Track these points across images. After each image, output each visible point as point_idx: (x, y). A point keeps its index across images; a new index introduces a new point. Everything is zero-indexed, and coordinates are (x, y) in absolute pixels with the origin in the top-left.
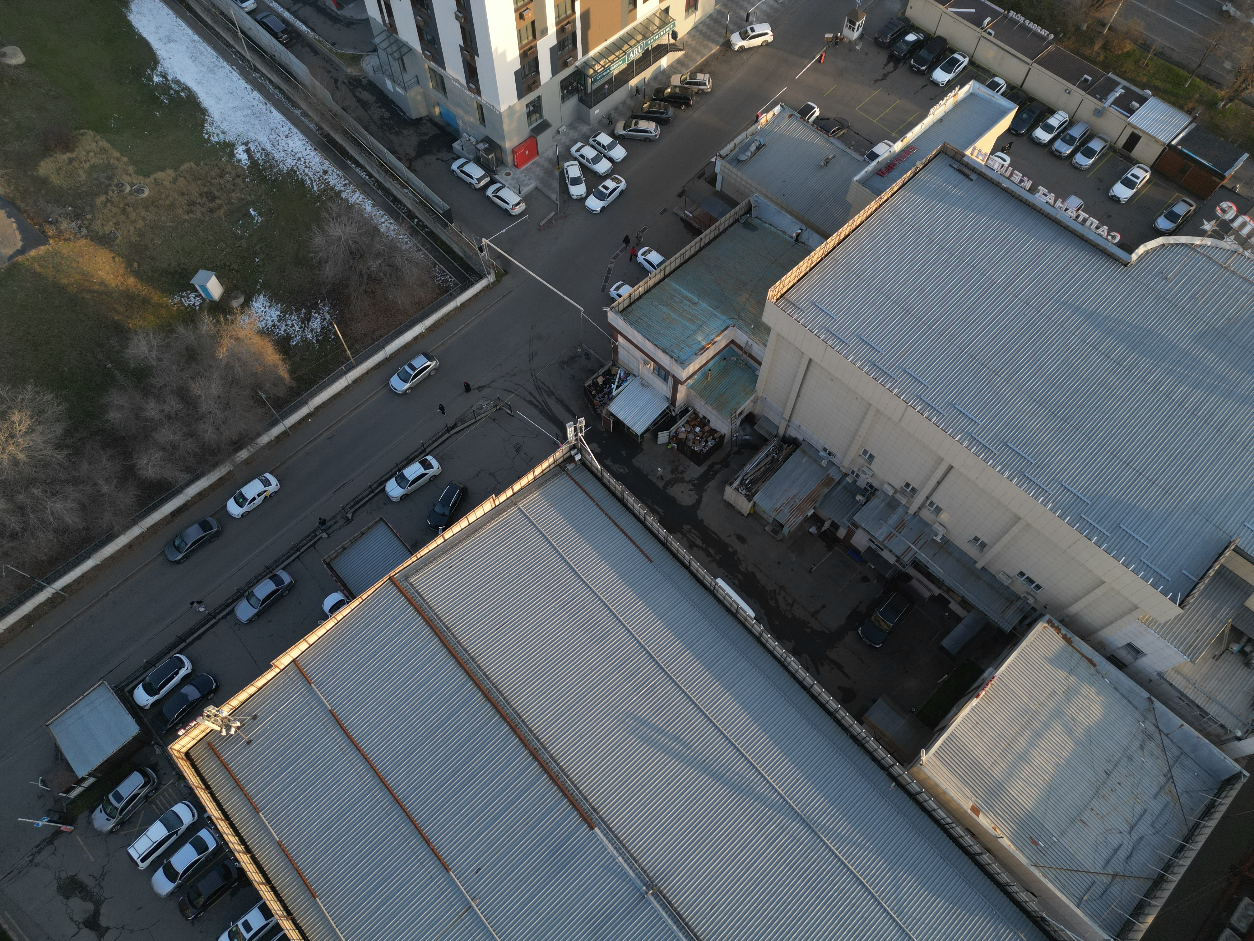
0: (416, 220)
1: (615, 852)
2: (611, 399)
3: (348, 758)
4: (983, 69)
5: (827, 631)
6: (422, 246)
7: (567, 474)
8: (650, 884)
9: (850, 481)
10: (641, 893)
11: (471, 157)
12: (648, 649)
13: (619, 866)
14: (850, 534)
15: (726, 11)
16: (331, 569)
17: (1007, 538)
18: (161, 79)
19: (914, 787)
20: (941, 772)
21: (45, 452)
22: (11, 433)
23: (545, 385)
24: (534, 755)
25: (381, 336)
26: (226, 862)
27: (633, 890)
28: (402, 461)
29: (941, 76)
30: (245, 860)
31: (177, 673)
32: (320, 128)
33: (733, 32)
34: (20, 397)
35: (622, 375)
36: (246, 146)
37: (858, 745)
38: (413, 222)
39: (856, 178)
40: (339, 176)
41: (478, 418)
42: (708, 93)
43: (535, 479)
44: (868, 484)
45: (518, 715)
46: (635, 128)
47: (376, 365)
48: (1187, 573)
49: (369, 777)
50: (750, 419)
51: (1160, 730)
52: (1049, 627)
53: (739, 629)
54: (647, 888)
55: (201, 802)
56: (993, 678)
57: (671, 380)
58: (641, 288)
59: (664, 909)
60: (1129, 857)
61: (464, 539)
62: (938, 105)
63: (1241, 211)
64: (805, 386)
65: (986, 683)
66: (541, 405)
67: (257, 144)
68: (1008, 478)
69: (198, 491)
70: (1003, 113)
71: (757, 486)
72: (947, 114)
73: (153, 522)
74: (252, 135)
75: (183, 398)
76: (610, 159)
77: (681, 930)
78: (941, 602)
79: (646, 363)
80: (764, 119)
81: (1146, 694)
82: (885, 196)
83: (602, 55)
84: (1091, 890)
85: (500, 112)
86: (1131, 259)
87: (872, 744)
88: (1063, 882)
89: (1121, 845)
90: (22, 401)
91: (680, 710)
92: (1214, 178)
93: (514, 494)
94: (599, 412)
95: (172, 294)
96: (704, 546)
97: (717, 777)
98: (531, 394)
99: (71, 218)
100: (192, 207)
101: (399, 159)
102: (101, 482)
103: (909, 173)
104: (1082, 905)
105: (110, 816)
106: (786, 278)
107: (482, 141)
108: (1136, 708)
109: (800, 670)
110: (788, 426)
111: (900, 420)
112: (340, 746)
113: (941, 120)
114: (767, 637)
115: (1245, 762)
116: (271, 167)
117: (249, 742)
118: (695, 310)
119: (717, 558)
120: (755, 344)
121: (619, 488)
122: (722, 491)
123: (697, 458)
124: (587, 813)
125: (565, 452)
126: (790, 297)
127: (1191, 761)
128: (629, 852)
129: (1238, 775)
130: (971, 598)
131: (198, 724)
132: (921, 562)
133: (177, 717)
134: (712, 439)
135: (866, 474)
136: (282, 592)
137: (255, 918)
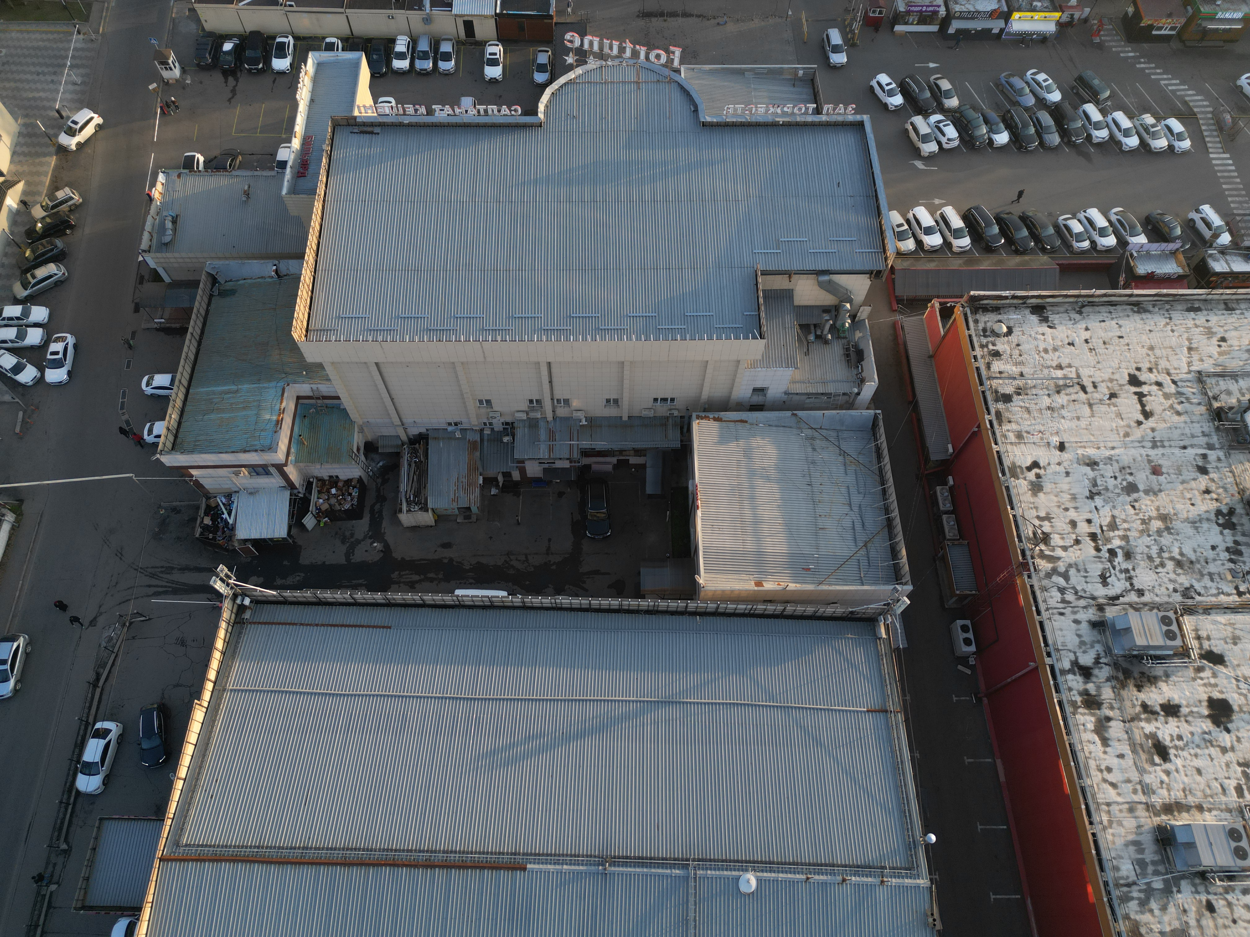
1: (557, 867)
2: (233, 528)
4: (310, 38)
5: (567, 556)
7: (250, 623)
8: (602, 860)
9: (489, 433)
10: (602, 874)
13: (569, 873)
14: (523, 471)
15: (32, 121)
16: (91, 908)
17: (626, 382)
19: (712, 606)
20: (718, 579)
23: (156, 567)
24: (430, 865)
27: (594, 878)
28: (73, 752)
29: (281, 64)
33: (57, 136)
35: (224, 500)
37: (655, 614)
39: (284, 191)
41: (116, 650)
42: (81, 204)
43: (223, 653)
44: (503, 424)
45: (387, 850)
46: (35, 281)
48: (748, 313)
50: (370, 448)
51: (815, 429)
52: (701, 421)
53: (504, 613)
54: (602, 865)
56: (697, 487)
57: (272, 470)
58: (173, 415)
59: (626, 866)
60: (863, 525)
61: (202, 762)
62: (299, 89)
63: (582, 35)
64: (390, 388)
65: (695, 494)
66: (170, 587)
68: (592, 340)
70: (356, 66)
71: (422, 495)
72: (313, 92)
76: (36, 325)
77: (651, 867)
78: (622, 464)
79: (237, 474)
80: (157, 193)
81: (789, 413)
82: (321, 190)
84: (862, 567)
86: (540, 119)
87: (662, 604)
88: (842, 577)
89: (853, 522)
91: (513, 716)
92: (546, 21)
93: (215, 683)
94: (231, 548)
96: (422, 577)
97: (582, 735)
98: (149, 586)
103: (324, 160)
104: (864, 581)
106: (298, 314)
108: (791, 427)
109: (572, 601)
110: (405, 429)
111: (485, 357)
113: (312, 101)
114: (531, 600)
115: (872, 405)
118: (241, 396)
119: (441, 576)
120: (319, 386)
121: (308, 594)
122: (399, 523)
123: (355, 514)
124: (510, 863)
125: (230, 607)
126: (315, 326)
127: (846, 432)
128: (567, 855)
129: (876, 417)
130: (639, 445)
132: (587, 448)
134: (353, 489)
135: (495, 418)
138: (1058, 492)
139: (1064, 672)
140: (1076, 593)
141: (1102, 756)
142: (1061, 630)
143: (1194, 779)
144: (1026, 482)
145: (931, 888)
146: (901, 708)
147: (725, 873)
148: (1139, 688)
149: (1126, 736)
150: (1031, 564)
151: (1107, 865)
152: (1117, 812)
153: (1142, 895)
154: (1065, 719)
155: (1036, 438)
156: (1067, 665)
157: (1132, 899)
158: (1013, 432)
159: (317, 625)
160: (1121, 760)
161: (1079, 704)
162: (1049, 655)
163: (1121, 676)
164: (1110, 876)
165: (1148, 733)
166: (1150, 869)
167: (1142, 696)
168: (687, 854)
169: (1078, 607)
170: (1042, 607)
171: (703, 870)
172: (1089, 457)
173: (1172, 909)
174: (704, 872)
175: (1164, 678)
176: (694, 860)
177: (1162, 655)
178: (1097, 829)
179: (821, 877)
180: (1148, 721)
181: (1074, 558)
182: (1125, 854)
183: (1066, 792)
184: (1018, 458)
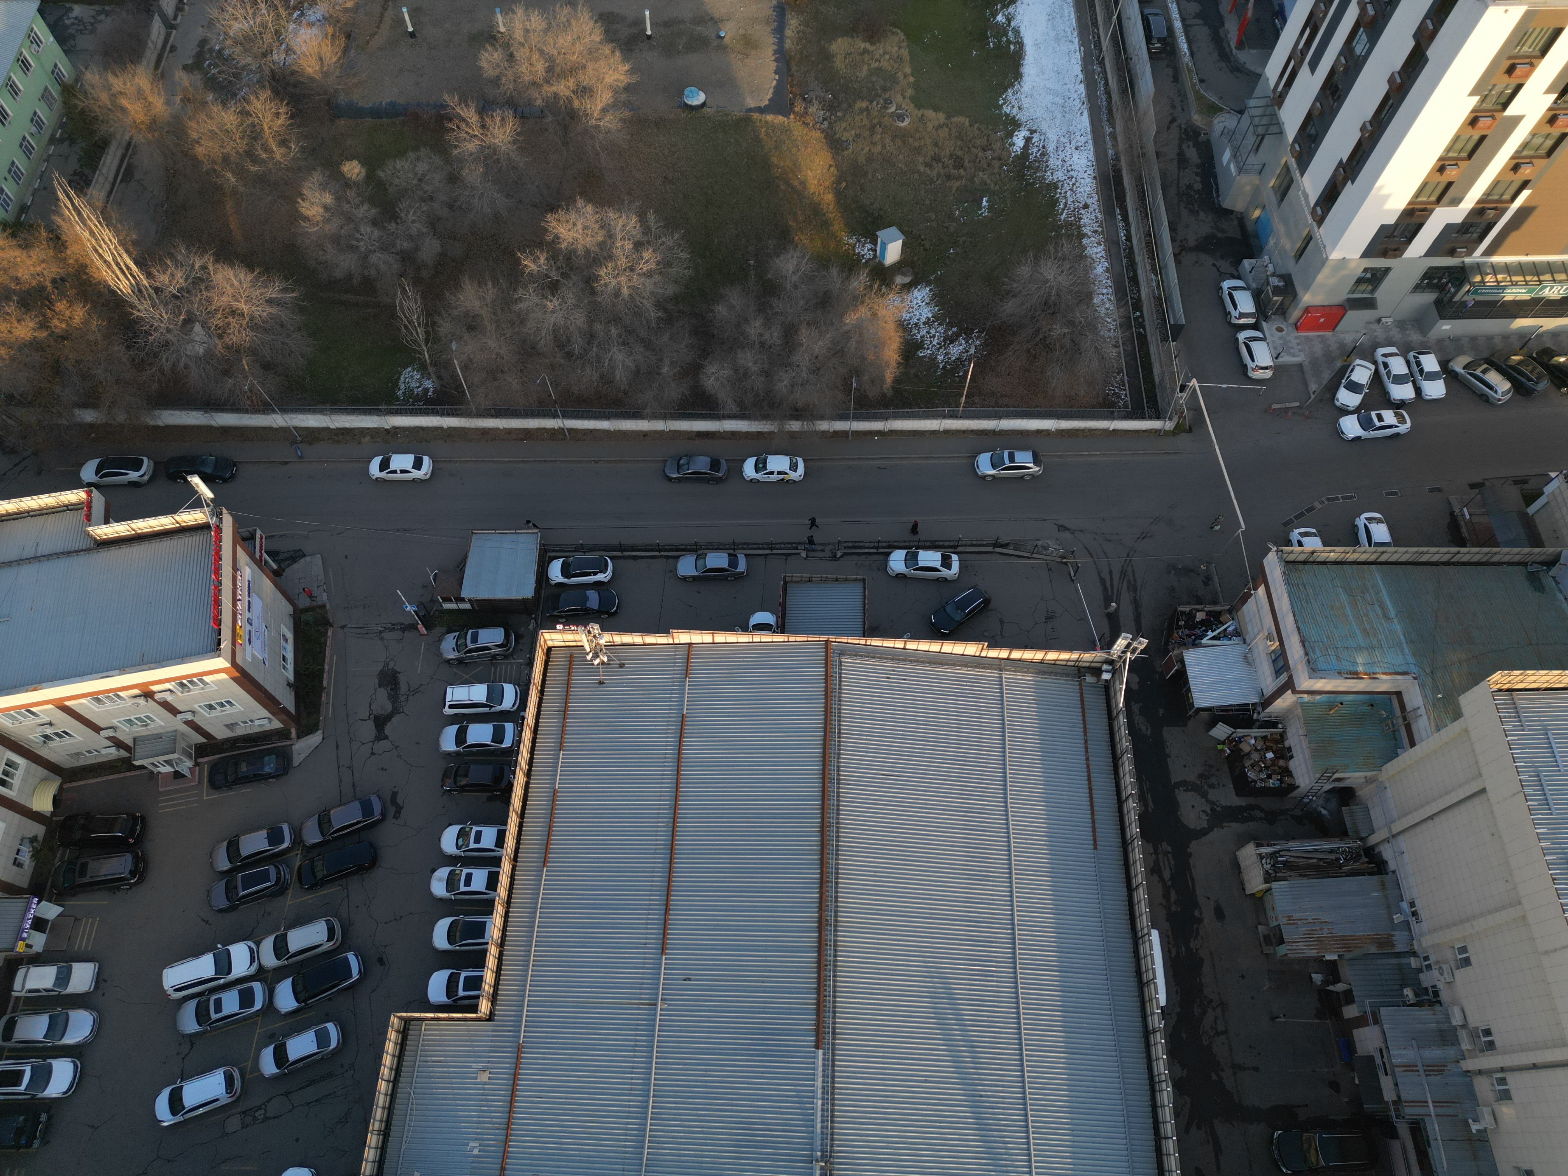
0: (1138, 314)
1: (820, 1091)
2: (1195, 645)
3: (664, 770)
5: (1236, 1099)
6: (1123, 344)
7: (1080, 684)
8: (827, 1157)
9: (1413, 965)
10: (812, 1156)
11: (1254, 286)
13: (813, 1109)
14: (1360, 1022)
16: (785, 589)
18: (1004, 20)
21: (645, 302)
22: (632, 266)
23: (1134, 574)
24: (821, 925)
25: (1007, 406)
26: (506, 767)
27: (807, 1144)
28: (927, 541)
30: (520, 780)
31: (595, 574)
32: (1117, 159)
34: (663, 239)
35: (1230, 629)
36: (1031, 134)
38: (1134, 313)
40: (1097, 218)
41: (1035, 556)
43: (1042, 662)
44: (1434, 986)
45: (837, 873)
46: (1481, 375)
47: (979, 431)
49: (668, 803)
50: (1345, 795)
53: (1135, 1003)
54: (822, 1156)
55: (527, 699)
57: (1284, 677)
58: (1334, 554)
61: (923, 662)
64: (1450, 814)
66: (1112, 593)
67: (1042, 138)
69: (733, 430)
71: (1290, 873)
73: (678, 429)
74: (1044, 127)
75: (787, 336)
76: (1418, 390)
79: (1269, 637)
83: (1507, 269)
85: (1327, 258)
90: (663, 243)
91: (998, 1022)
93: (1008, 659)
94: (1170, 647)
95: (853, 232)
96: (1169, 883)
98: (1111, 573)
99: (824, 105)
100: (934, 163)
101: (1173, 240)
102: (667, 362)
105: (458, 648)
107: (1281, 277)
109: (1167, 1109)
110: (1387, 840)
111: (1546, 953)
112: (666, 754)
114: (1160, 1042)
116: (1038, 169)
117: (601, 683)
118: (1382, 624)
119: (1174, 908)
120: (1425, 718)
121: (1125, 743)
122: (1241, 842)
123: (1242, 785)
124: (824, 1027)
125: (1096, 659)
126: (1519, 699)
128: (833, 1105)
131: (576, 632)
132: (1426, 1132)
133: (567, 611)
134: (1278, 780)
135: (1442, 974)
136: (729, 576)
137: (489, 836)
159: (1087, 759)
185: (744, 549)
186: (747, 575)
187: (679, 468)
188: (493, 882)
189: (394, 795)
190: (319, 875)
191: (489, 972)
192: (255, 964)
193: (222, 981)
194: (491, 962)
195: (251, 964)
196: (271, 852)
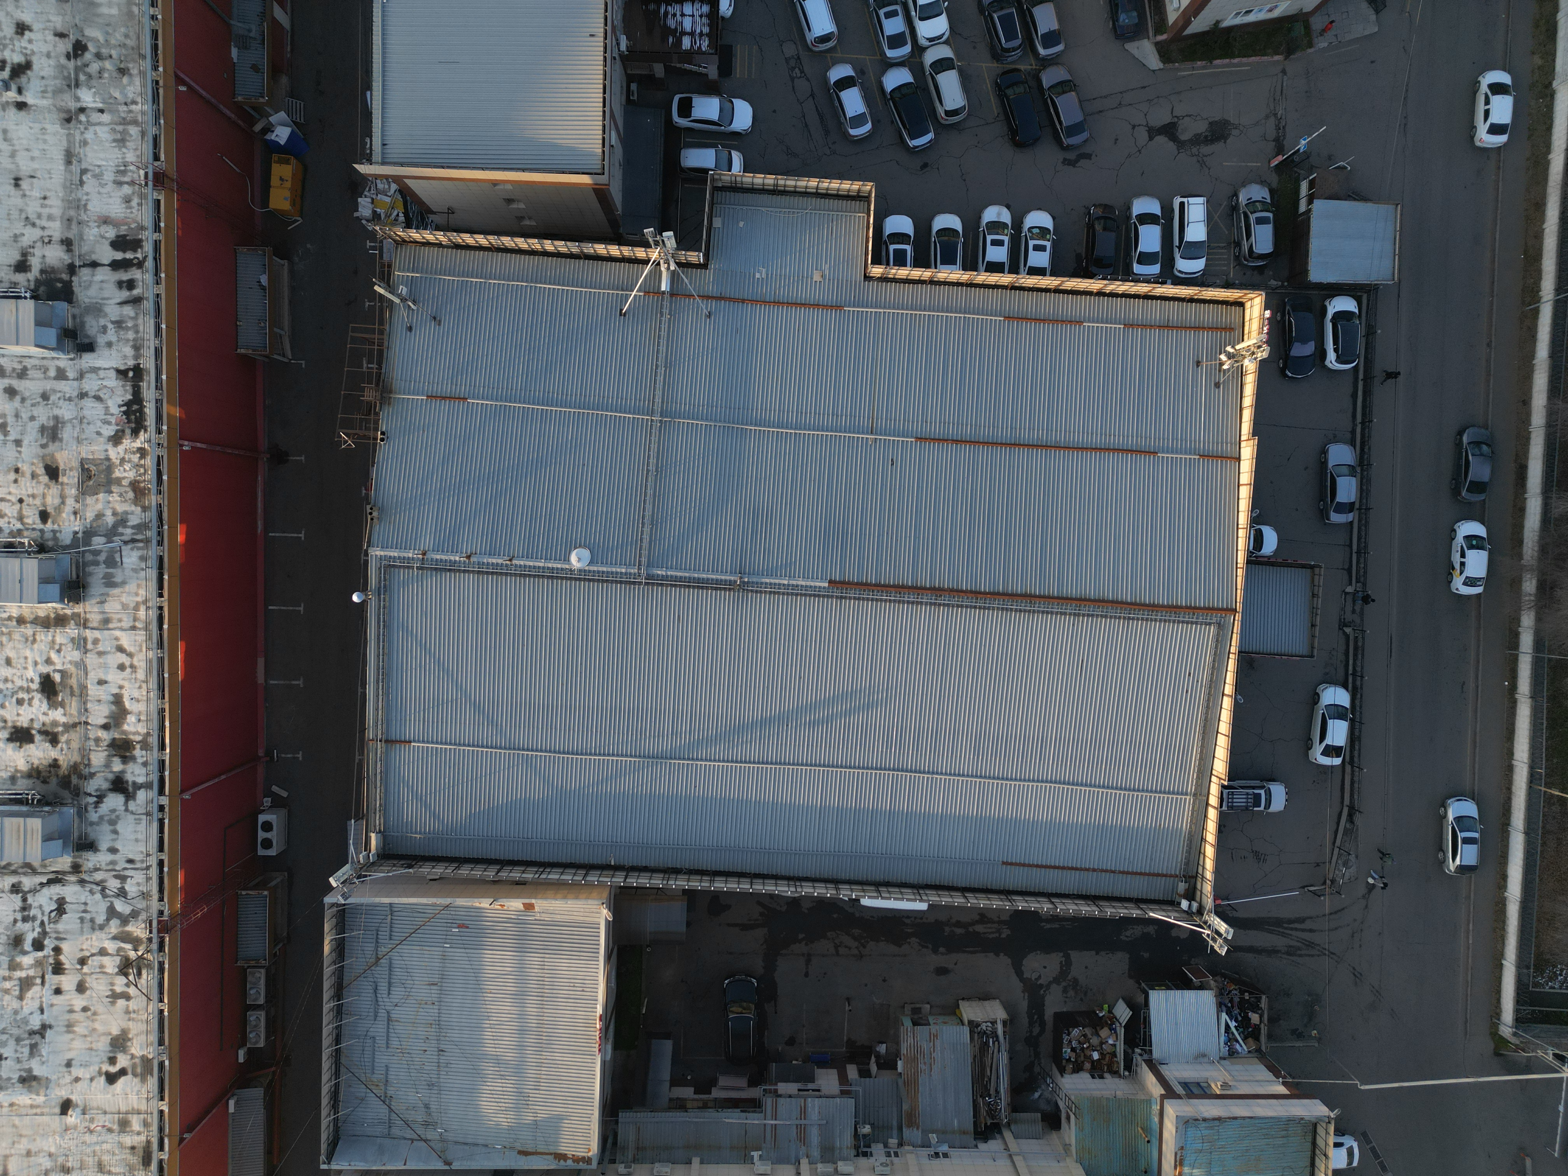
1: (794, 583)
2: (1220, 1005)
3: (1097, 435)
5: (783, 952)
7: (1177, 876)
8: (743, 587)
9: (890, 1140)
10: (745, 574)
12: (926, 776)
13: (781, 576)
14: (843, 1079)
16: (1304, 566)
19: (593, 878)
20: (581, 914)
23: (1309, 955)
24: (937, 591)
26: (1111, 270)
27: (754, 570)
28: (1360, 731)
31: (1336, 350)
35: (1238, 1047)
37: (669, 868)
41: (1336, 851)
43: (1203, 840)
44: (871, 1155)
45: (985, 608)
49: (1062, 439)
50: (1053, 1120)
51: (422, 1139)
52: (585, 1154)
53: (861, 875)
54: (744, 582)
55: (1185, 285)
56: (600, 1050)
57: (1179, 1090)
59: (717, 580)
60: (376, 990)
61: (1207, 713)
65: (603, 1038)
66: (1286, 928)
69: (1527, 510)
71: (977, 1046)
73: (1532, 442)
77: (690, 578)
78: (704, 1086)
79: (1225, 1085)
81: (456, 1166)
84: (388, 929)
87: (658, 881)
88: (415, 915)
89: (389, 994)
91: (847, 748)
93: (1207, 804)
94: (1218, 978)
96: (971, 929)
97: (765, 722)
98: (1311, 931)
104: (388, 909)
105: (1251, 203)
108: (456, 1143)
109: (774, 888)
110: (1007, 1149)
112: (1115, 436)
114: (829, 892)
117: (1198, 363)
119: (947, 929)
121: (1110, 911)
122: (1007, 1007)
123: (1065, 1021)
124: (846, 589)
125: (1204, 898)
127: (378, 1134)
128: (783, 594)
129: (329, 1159)
130: (678, 1116)
131: (1260, 332)
132: (753, 1112)
133: (1290, 321)
134: (1070, 1058)
135: (881, 1164)
136: (1325, 503)
137: (1039, 259)
138: (90, 1035)
139: (148, 786)
140: (103, 889)
141: (126, 684)
142: (137, 840)
143: (17, 653)
144: (133, 1051)
145: (368, 546)
146: (368, 744)
147: (605, 569)
148: (55, 764)
149: (89, 705)
150: (155, 931)
151: (153, 562)
152: (125, 619)
153: (121, 530)
154: (162, 728)
155: (101, 1120)
156: (141, 795)
157: (133, 527)
158: (132, 1131)
159: (1094, 870)
160: (103, 677)
161: (138, 746)
162: (161, 808)
163: (74, 780)
164: (153, 551)
165: (60, 709)
166: (102, 557)
167: (53, 753)
168: (648, 590)
169: (106, 870)
170: (154, 872)
171: (630, 574)
172: (30, 1090)
173: (90, 515)
174: (628, 571)
175: (19, 775)
176: (640, 583)
177: (12, 805)
178: (155, 601)
179: (494, 561)
180: (55, 723)
181: (94, 938)
182: (128, 573)
183: (184, 643)
184: (136, 1089)
185: (1360, 521)
186: (1325, 524)
187: (1477, 444)
188: (994, 267)
189: (1088, 156)
190: (1009, 92)
191: (907, 272)
192: (928, 43)
193: (913, 13)
194: (917, 273)
195: (927, 39)
196: (1035, 37)
